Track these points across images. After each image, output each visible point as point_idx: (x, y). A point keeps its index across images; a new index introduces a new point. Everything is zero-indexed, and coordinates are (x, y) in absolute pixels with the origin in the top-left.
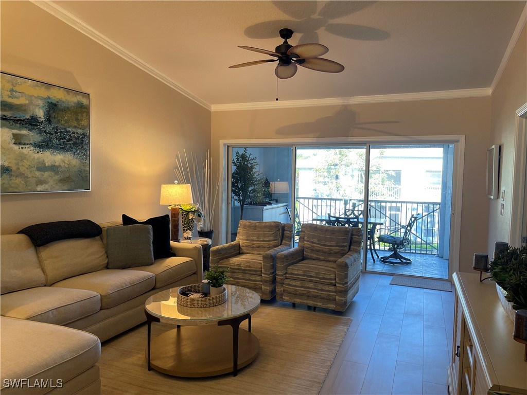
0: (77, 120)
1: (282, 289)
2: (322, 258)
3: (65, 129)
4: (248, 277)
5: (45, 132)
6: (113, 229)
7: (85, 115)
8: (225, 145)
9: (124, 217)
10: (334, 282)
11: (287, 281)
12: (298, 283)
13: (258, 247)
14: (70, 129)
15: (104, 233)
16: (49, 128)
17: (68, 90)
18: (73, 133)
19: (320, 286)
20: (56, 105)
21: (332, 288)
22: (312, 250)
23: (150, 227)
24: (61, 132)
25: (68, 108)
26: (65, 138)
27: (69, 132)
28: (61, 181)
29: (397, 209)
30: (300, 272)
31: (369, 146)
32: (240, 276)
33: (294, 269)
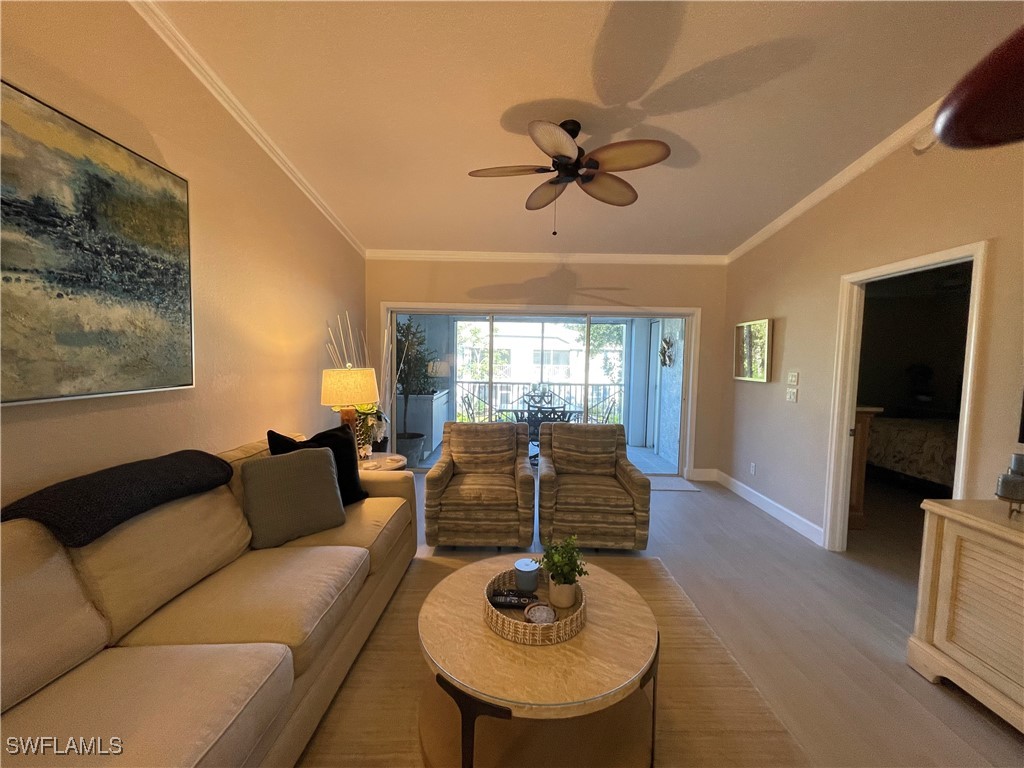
0: (161, 230)
1: (551, 528)
3: (134, 246)
4: (494, 515)
5: (79, 245)
7: (178, 223)
9: (271, 434)
10: (632, 509)
11: (560, 515)
12: (577, 517)
13: (485, 462)
14: (146, 250)
15: (237, 472)
16: (91, 238)
17: (140, 160)
18: (155, 260)
19: (611, 518)
20: (108, 185)
21: (630, 519)
22: (569, 461)
23: (329, 451)
24: (123, 254)
25: (140, 200)
26: (133, 268)
27: (145, 255)
28: (125, 368)
30: (580, 500)
32: (481, 515)
33: (568, 497)
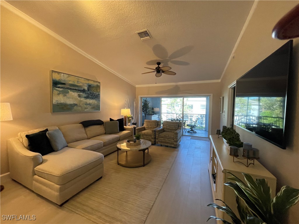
0: (97, 90)
1: (158, 140)
2: (170, 131)
3: (93, 93)
4: (147, 137)
5: (87, 93)
6: (107, 122)
7: (99, 88)
8: (140, 97)
9: (110, 118)
10: (173, 138)
11: (159, 138)
12: (163, 139)
13: (150, 128)
14: (94, 93)
15: (104, 124)
16: (89, 92)
17: (94, 81)
19: (169, 140)
20: (90, 86)
21: (173, 140)
22: (167, 129)
23: (118, 122)
24: (92, 94)
25: (94, 87)
26: (93, 95)
28: (92, 108)
29: (192, 116)
30: (163, 135)
31: (183, 97)
32: (145, 136)
33: (161, 134)
